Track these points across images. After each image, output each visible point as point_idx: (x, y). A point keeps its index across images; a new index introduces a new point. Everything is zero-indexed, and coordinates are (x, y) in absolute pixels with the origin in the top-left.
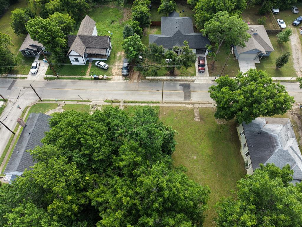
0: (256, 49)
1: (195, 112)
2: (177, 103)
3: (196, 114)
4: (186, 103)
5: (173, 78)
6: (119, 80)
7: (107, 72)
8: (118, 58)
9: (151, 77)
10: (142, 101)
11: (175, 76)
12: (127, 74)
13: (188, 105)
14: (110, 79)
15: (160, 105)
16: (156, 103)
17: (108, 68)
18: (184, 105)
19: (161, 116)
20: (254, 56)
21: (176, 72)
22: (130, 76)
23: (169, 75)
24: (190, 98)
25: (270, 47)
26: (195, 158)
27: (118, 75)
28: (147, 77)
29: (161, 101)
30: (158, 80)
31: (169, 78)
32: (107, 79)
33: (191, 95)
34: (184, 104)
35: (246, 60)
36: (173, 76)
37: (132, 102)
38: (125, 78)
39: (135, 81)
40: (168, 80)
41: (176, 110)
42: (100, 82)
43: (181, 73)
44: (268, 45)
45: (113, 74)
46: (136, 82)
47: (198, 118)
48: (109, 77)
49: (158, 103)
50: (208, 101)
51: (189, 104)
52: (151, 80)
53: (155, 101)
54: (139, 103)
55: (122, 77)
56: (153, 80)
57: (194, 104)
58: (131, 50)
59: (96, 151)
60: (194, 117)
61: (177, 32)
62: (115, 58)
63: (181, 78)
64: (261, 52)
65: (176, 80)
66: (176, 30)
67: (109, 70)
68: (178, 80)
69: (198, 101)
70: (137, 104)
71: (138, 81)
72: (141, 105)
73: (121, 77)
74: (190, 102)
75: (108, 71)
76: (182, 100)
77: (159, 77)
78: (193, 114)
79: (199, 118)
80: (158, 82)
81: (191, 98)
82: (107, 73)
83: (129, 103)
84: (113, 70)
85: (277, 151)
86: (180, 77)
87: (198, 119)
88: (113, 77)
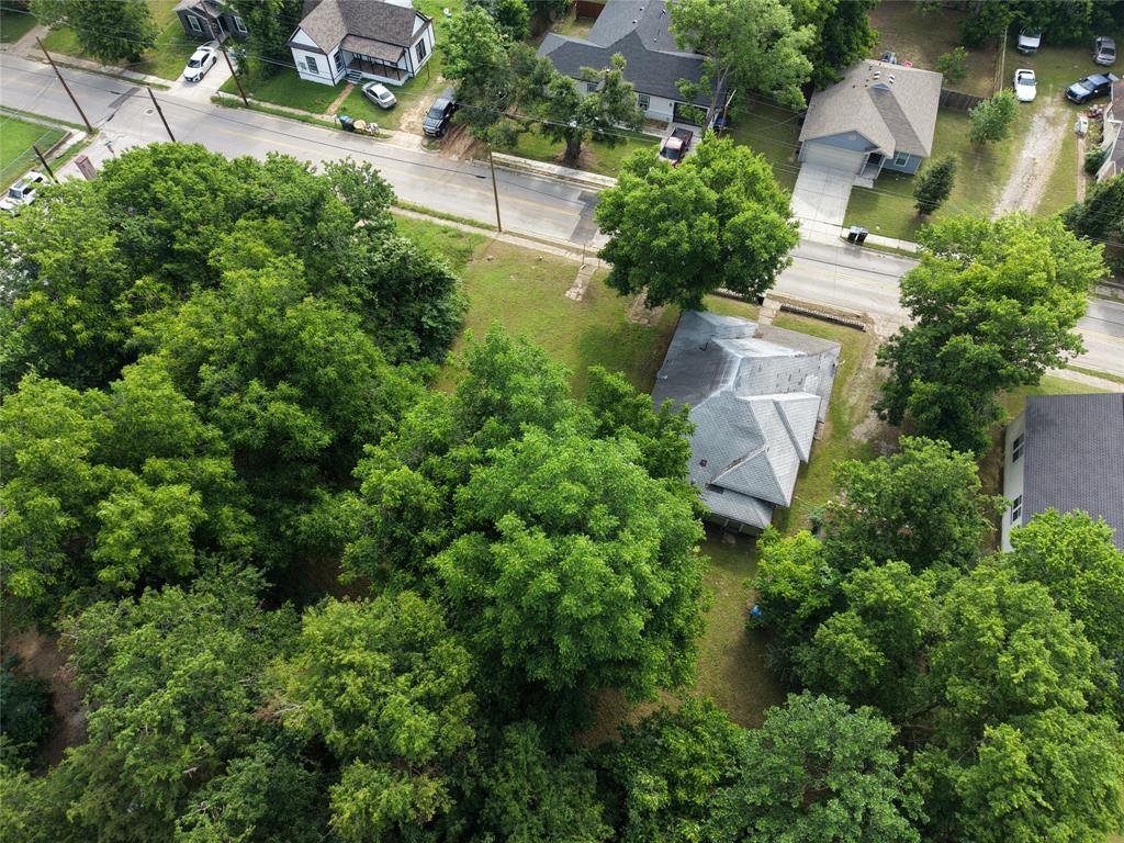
0: (855, 132)
1: (579, 276)
2: (544, 242)
3: (578, 281)
4: (569, 249)
5: (569, 172)
6: (410, 144)
7: (386, 115)
8: (434, 87)
9: (503, 156)
10: (445, 212)
11: (579, 167)
12: (438, 136)
13: (574, 255)
14: (385, 137)
15: (492, 235)
16: (482, 226)
17: (392, 108)
18: (562, 253)
19: (475, 262)
21: (587, 158)
22: (447, 140)
23: (560, 163)
24: (591, 239)
25: (916, 137)
27: (412, 130)
28: (493, 154)
29: (497, 225)
30: (521, 168)
31: (557, 169)
32: (375, 135)
34: (564, 251)
35: (830, 170)
36: (572, 166)
37: (413, 210)
38: (430, 143)
39: (455, 158)
40: (550, 175)
41: (528, 257)
42: (355, 139)
43: (601, 164)
44: (914, 132)
45: (400, 125)
46: (457, 159)
47: (578, 292)
48: (382, 131)
49: (488, 228)
51: (578, 251)
52: (502, 164)
53: (482, 221)
54: (435, 215)
55: (421, 138)
56: (508, 165)
60: (570, 286)
61: (626, 36)
62: (426, 84)
63: (603, 181)
64: (876, 147)
65: (576, 180)
66: (628, 31)
67: (394, 112)
68: (583, 182)
70: (424, 217)
71: (463, 158)
72: (436, 221)
73: (418, 139)
75: (389, 116)
76: (562, 237)
77: (529, 161)
78: (572, 278)
79: (581, 292)
80: (519, 173)
81: (594, 240)
82: (384, 120)
83: (403, 208)
84: (405, 115)
85: (716, 394)
86: (593, 175)
87: (578, 294)
88: (397, 135)
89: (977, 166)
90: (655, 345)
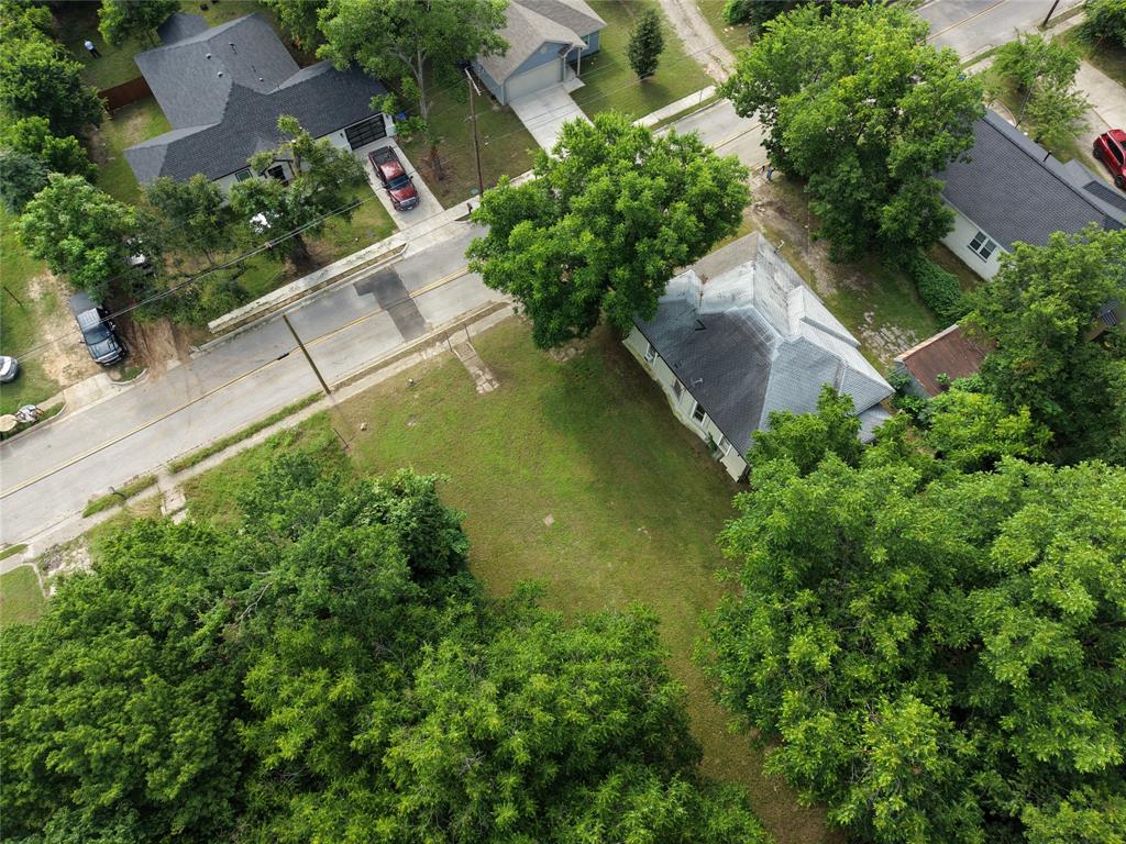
0: (546, 43)
1: (465, 364)
2: (386, 364)
3: (473, 370)
4: (419, 349)
5: (316, 277)
6: (99, 393)
7: (23, 387)
8: (40, 309)
9: (226, 317)
10: (245, 426)
11: (321, 265)
12: (124, 359)
13: (429, 350)
14: (57, 410)
15: (326, 403)
16: (304, 405)
17: (19, 372)
18: (416, 359)
19: (353, 445)
20: (553, 68)
21: (319, 250)
22: (139, 352)
23: (296, 276)
24: (423, 321)
25: (585, 16)
26: (549, 521)
27: (80, 375)
28: (212, 324)
29: (323, 388)
30: (262, 313)
31: (301, 284)
32: (39, 418)
33: (421, 310)
34: (415, 355)
35: (535, 93)
36: (313, 270)
37: (206, 455)
38: (122, 372)
39: (173, 364)
40: (301, 295)
41: (398, 391)
42: (19, 444)
43: (339, 244)
44: (577, 12)
45: (56, 382)
46: (178, 363)
47: (487, 380)
48: (45, 406)
49: (313, 399)
50: (490, 302)
51: (429, 344)
52: (237, 326)
53: (295, 400)
54: (237, 439)
55: (104, 375)
56: (244, 322)
57: (444, 336)
58: (76, 250)
59: (152, 759)
60: (472, 381)
61: (230, 95)
62: (25, 312)
63: (350, 262)
64: (567, 46)
65: (334, 280)
66: (225, 87)
67: (24, 373)
68: (342, 276)
69: (457, 319)
70: (232, 451)
71: (184, 355)
72: (249, 443)
73: (102, 379)
74: (428, 336)
75: (28, 383)
76: (396, 344)
77: (262, 300)
78: (465, 374)
79: (489, 377)
80: (267, 321)
81: (427, 321)
82: (26, 393)
83: (194, 464)
84: (46, 367)
85: (774, 355)
86: (344, 261)
87: (490, 381)
88: (66, 396)
89: (628, 10)
90: (610, 364)
